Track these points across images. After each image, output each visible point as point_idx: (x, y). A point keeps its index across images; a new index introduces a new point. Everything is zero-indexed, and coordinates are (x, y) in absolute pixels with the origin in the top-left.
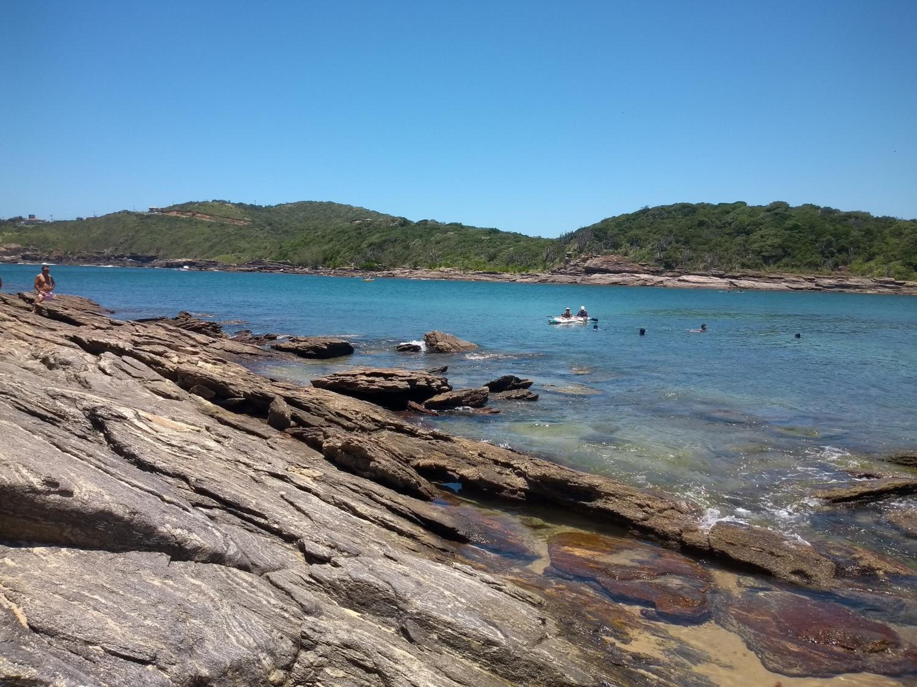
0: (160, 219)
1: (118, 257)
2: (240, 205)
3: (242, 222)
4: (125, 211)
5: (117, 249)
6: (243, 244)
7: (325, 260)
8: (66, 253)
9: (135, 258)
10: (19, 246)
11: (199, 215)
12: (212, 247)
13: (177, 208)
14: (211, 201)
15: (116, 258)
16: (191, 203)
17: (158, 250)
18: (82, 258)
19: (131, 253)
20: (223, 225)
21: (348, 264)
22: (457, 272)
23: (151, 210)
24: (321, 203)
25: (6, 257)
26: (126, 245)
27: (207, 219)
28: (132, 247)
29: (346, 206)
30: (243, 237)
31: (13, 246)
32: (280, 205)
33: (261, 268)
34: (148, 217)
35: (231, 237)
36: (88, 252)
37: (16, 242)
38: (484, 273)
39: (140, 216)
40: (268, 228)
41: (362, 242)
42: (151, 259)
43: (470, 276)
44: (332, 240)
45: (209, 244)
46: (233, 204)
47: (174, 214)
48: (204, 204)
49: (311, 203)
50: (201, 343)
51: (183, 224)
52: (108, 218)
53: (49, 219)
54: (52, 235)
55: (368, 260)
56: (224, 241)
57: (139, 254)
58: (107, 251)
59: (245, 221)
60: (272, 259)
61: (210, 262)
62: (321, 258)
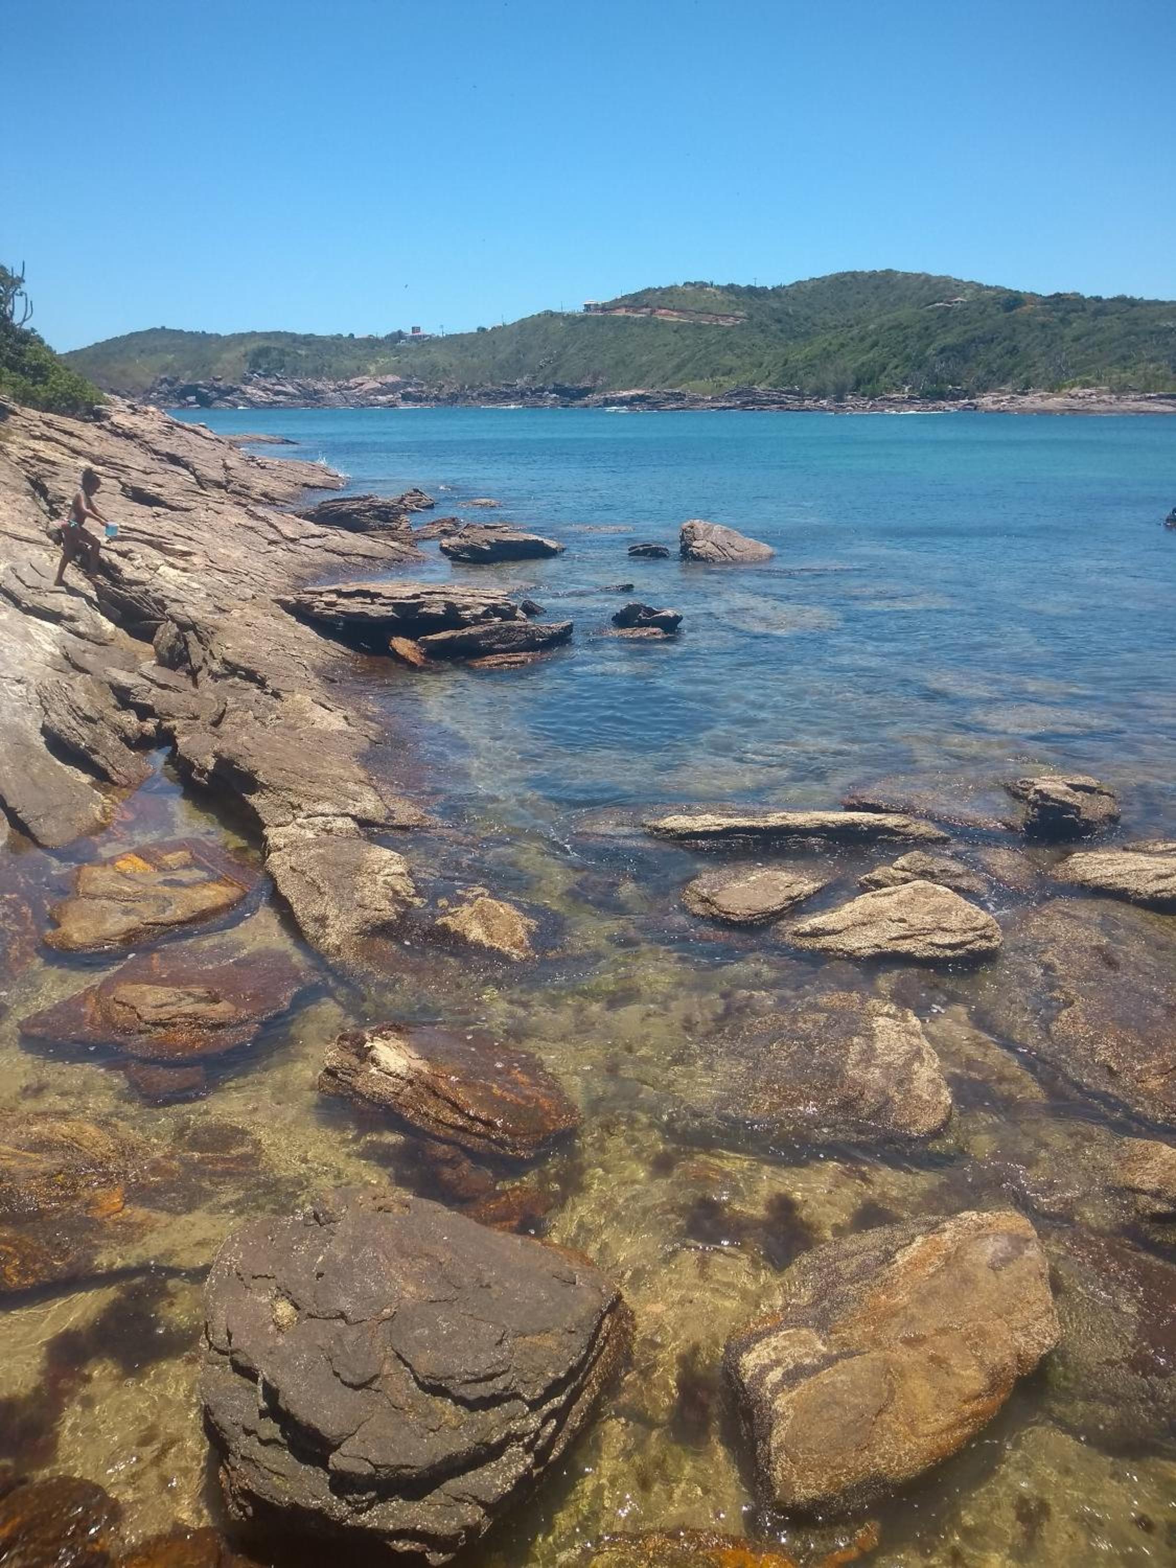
0: (599, 322)
1: (537, 390)
2: (731, 289)
3: (731, 319)
4: (547, 312)
5: (534, 378)
6: (729, 360)
7: (858, 383)
8: (462, 387)
9: (561, 391)
10: (398, 379)
11: (663, 311)
12: (679, 368)
13: (627, 302)
14: (681, 284)
15: (533, 393)
16: (648, 291)
17: (595, 378)
18: (486, 394)
19: (555, 384)
20: (699, 326)
21: (898, 391)
22: (1105, 397)
23: (588, 307)
24: (873, 274)
25: (380, 398)
26: (547, 371)
27: (673, 318)
28: (555, 373)
29: (920, 275)
30: (730, 346)
31: (390, 379)
32: (798, 283)
33: (746, 403)
34: (583, 319)
35: (712, 348)
36: (493, 384)
37: (394, 373)
38: (1161, 397)
39: (572, 320)
40: (775, 327)
41: (928, 346)
42: (584, 392)
43: (1130, 403)
44: (875, 344)
45: (676, 361)
46: (718, 287)
47: (621, 313)
48: (670, 291)
49: (854, 274)
50: (286, 538)
51: (636, 330)
52: (522, 325)
53: (438, 332)
54: (441, 358)
55: (936, 379)
56: (698, 356)
57: (567, 385)
58: (520, 383)
59: (737, 318)
60: (770, 384)
61: (673, 394)
62: (851, 380)
